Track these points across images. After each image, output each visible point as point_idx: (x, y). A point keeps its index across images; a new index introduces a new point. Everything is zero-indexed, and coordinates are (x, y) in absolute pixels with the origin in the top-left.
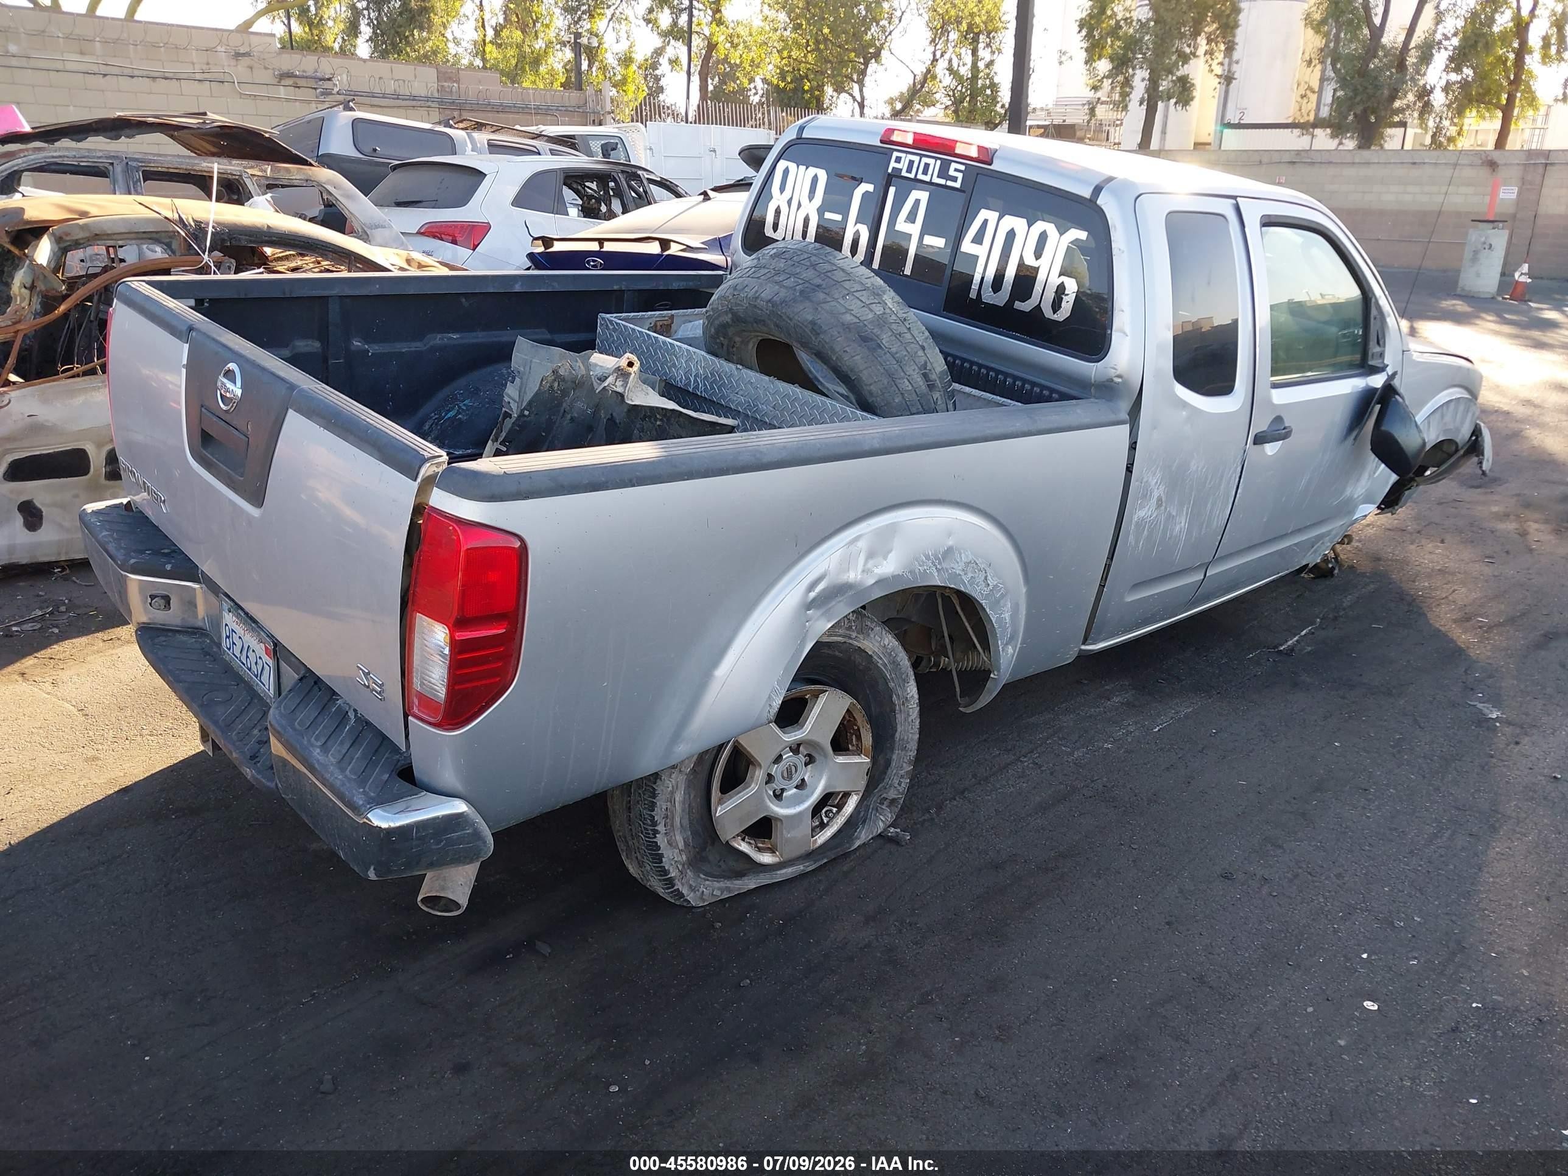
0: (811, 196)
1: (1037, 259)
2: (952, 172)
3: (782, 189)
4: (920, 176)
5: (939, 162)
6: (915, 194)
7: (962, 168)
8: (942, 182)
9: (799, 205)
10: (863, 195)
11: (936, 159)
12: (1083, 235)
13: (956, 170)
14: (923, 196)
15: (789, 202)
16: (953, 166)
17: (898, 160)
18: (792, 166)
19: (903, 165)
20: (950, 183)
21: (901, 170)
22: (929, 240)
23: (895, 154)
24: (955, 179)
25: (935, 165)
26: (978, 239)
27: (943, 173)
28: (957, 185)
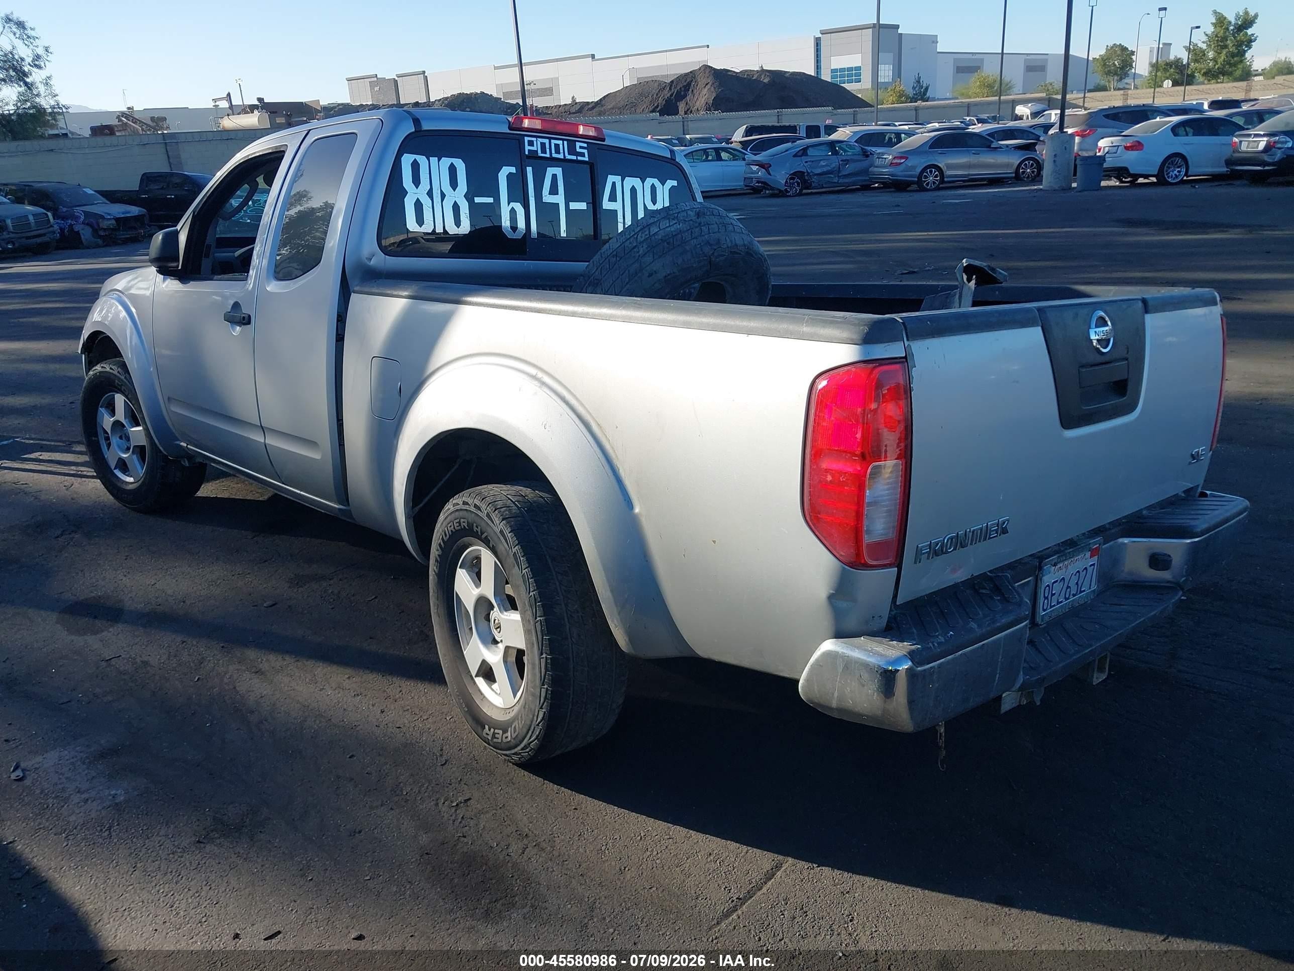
0: (454, 184)
1: (654, 205)
2: (578, 150)
3: (416, 181)
4: (555, 155)
5: (565, 143)
6: (550, 171)
7: (585, 145)
8: (574, 158)
9: (443, 196)
10: (507, 176)
11: (563, 140)
12: (675, 183)
13: (581, 147)
14: (558, 171)
15: (430, 194)
16: (578, 145)
17: (531, 143)
18: (422, 160)
19: (537, 147)
20: (580, 158)
21: (537, 151)
22: (574, 206)
23: (527, 139)
24: (583, 155)
25: (563, 145)
26: (613, 198)
27: (572, 151)
28: (586, 159)
